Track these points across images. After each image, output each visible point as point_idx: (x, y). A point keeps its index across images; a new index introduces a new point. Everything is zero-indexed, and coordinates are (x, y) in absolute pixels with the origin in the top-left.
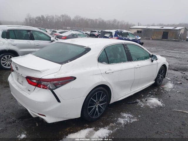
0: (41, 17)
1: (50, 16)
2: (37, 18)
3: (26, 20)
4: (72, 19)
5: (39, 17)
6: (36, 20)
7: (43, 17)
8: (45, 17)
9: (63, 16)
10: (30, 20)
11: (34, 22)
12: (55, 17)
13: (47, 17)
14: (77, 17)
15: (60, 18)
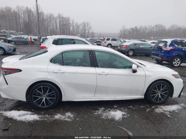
0: (134, 28)
1: (143, 27)
2: (131, 29)
3: (121, 31)
4: (167, 29)
5: (133, 28)
6: (129, 31)
7: (136, 28)
8: (138, 28)
9: (157, 26)
10: (124, 31)
11: (128, 33)
12: (148, 27)
13: (140, 28)
14: (173, 27)
15: (153, 28)
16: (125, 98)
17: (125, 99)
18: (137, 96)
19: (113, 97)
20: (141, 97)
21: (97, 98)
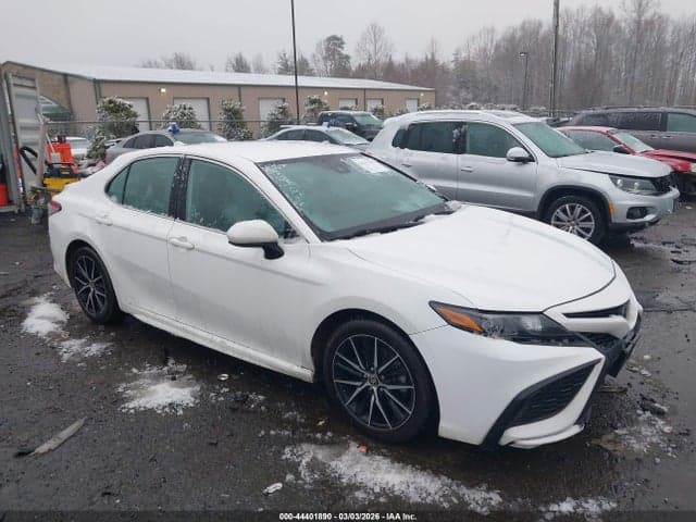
16: (250, 356)
17: (247, 359)
18: (288, 361)
19: (219, 339)
20: (300, 374)
21: (181, 329)
